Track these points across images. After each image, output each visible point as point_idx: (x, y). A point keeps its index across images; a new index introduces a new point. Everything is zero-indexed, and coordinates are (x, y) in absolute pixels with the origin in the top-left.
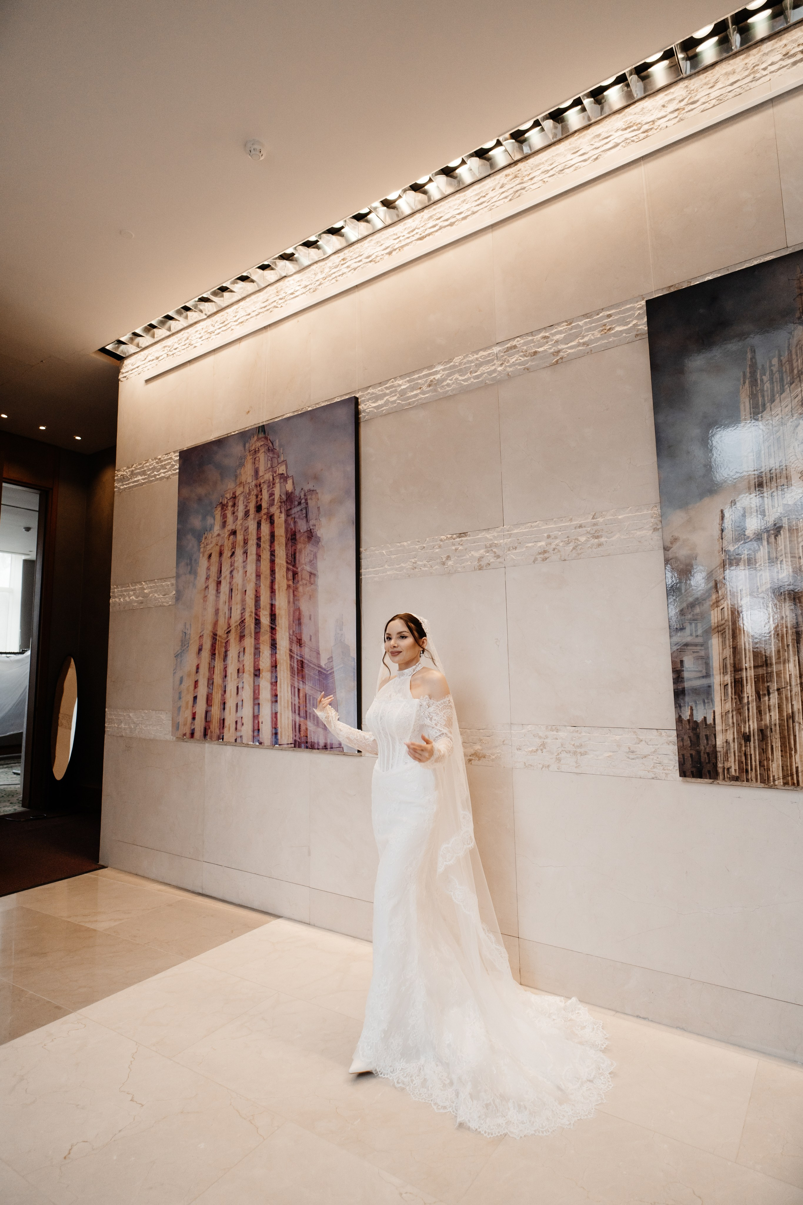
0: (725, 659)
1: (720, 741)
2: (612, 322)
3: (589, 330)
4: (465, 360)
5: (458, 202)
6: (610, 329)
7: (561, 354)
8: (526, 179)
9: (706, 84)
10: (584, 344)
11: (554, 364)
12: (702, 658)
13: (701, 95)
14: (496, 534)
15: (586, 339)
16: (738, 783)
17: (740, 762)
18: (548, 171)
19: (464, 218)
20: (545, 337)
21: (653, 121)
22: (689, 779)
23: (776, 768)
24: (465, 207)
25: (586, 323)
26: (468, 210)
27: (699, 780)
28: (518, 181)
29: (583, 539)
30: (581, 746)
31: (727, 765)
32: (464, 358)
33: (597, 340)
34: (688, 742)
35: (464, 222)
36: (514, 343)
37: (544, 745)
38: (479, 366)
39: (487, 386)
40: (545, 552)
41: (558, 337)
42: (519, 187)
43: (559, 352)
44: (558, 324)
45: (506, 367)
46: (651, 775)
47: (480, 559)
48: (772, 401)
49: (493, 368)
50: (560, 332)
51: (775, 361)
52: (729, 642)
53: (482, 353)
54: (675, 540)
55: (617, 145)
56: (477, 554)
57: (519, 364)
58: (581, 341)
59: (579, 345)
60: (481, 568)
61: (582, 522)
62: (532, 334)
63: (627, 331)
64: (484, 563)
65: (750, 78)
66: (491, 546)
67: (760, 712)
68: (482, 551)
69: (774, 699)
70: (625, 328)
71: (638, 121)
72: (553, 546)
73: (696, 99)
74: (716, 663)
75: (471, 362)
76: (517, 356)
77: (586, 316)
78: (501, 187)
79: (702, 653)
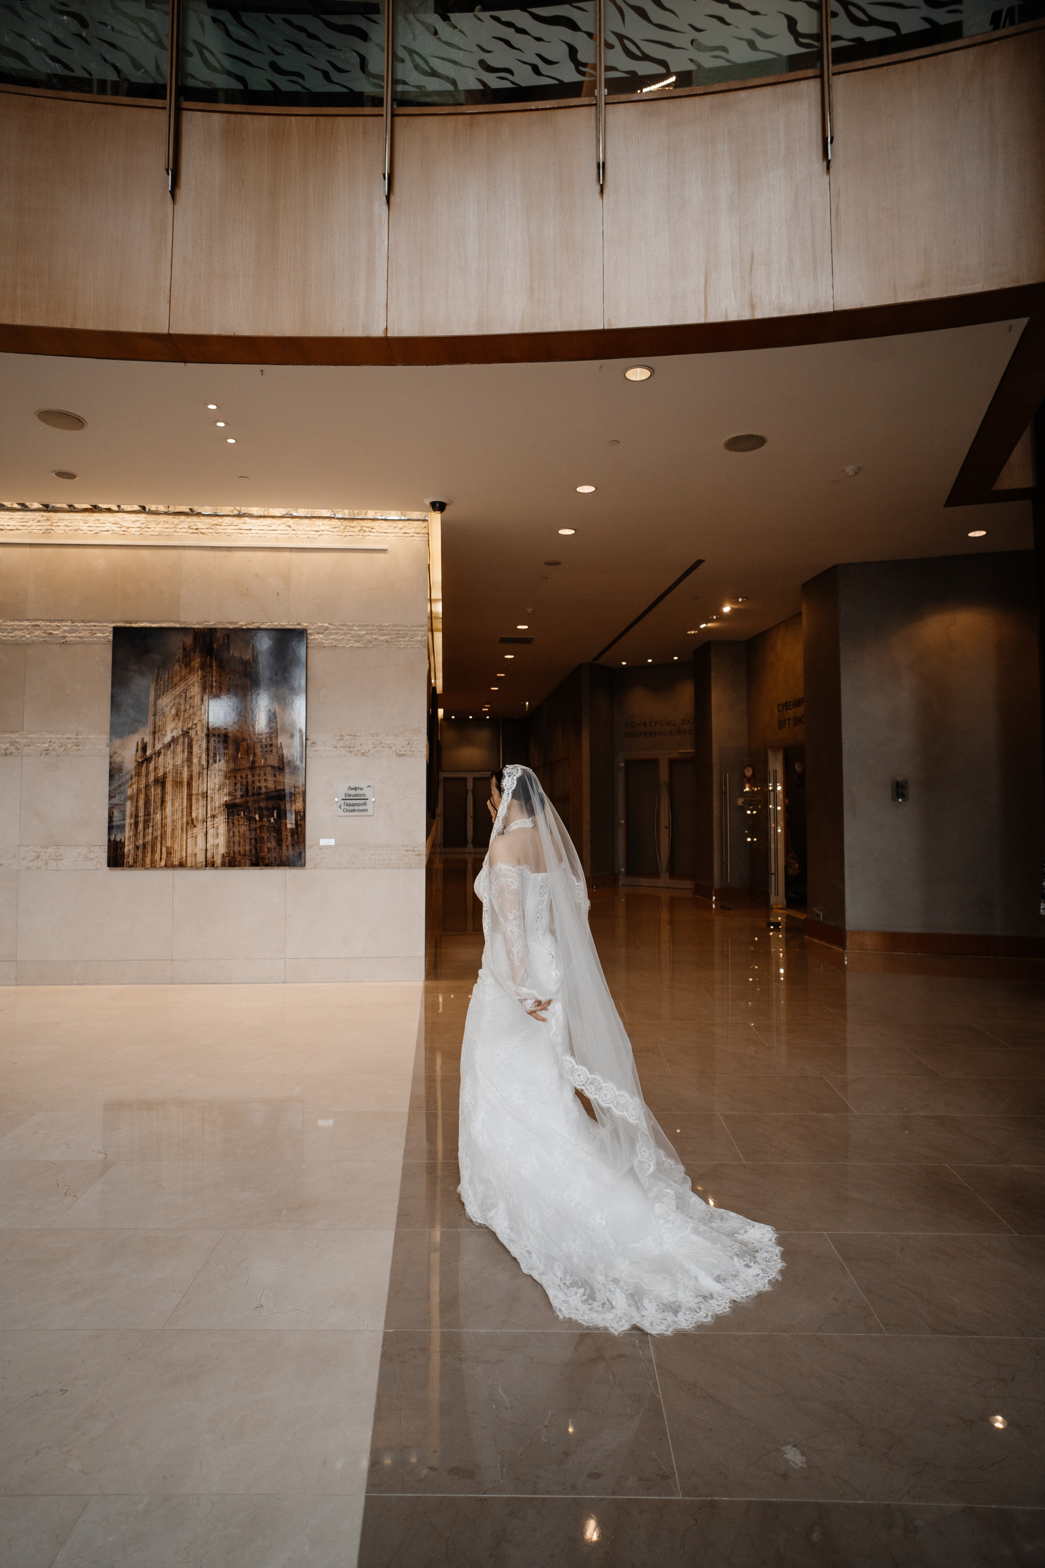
0: (132, 812)
1: (126, 850)
2: (96, 630)
3: (84, 630)
4: (4, 624)
5: (8, 517)
6: (94, 633)
7: (66, 639)
8: (54, 524)
9: (155, 521)
10: (80, 637)
11: (60, 643)
12: (122, 811)
13: (152, 525)
14: (17, 736)
15: (81, 635)
16: (134, 868)
17: (134, 859)
18: (68, 526)
19: (12, 530)
20: (57, 626)
21: (128, 528)
22: (112, 868)
23: (148, 861)
24: (12, 523)
25: (82, 626)
26: (14, 526)
27: (117, 868)
28: (49, 523)
29: (70, 746)
30: (60, 855)
31: (128, 860)
32: (4, 622)
33: (87, 637)
34: (112, 851)
35: (10, 532)
36: (38, 623)
37: (38, 856)
38: (14, 630)
39: (18, 644)
40: (47, 750)
41: (65, 628)
42: (49, 527)
43: (65, 637)
44: (67, 621)
45: (32, 636)
46: (95, 868)
47: (6, 749)
48: (163, 694)
49: (24, 634)
50: (67, 626)
51: (166, 676)
52: (134, 804)
53: (16, 623)
54: (115, 753)
55: (108, 531)
56: (4, 746)
57: (41, 637)
58: (78, 635)
59: (77, 637)
60: (6, 755)
61: (70, 736)
62: (50, 621)
63: (104, 638)
64: (8, 752)
65: (174, 530)
66: (14, 742)
67: (144, 836)
68: (7, 745)
69: (150, 830)
70: (102, 635)
71: (121, 523)
72: (52, 747)
73: (149, 526)
74: (128, 814)
75: (9, 626)
76: (39, 632)
77: (83, 621)
78: (39, 521)
79: (122, 809)
